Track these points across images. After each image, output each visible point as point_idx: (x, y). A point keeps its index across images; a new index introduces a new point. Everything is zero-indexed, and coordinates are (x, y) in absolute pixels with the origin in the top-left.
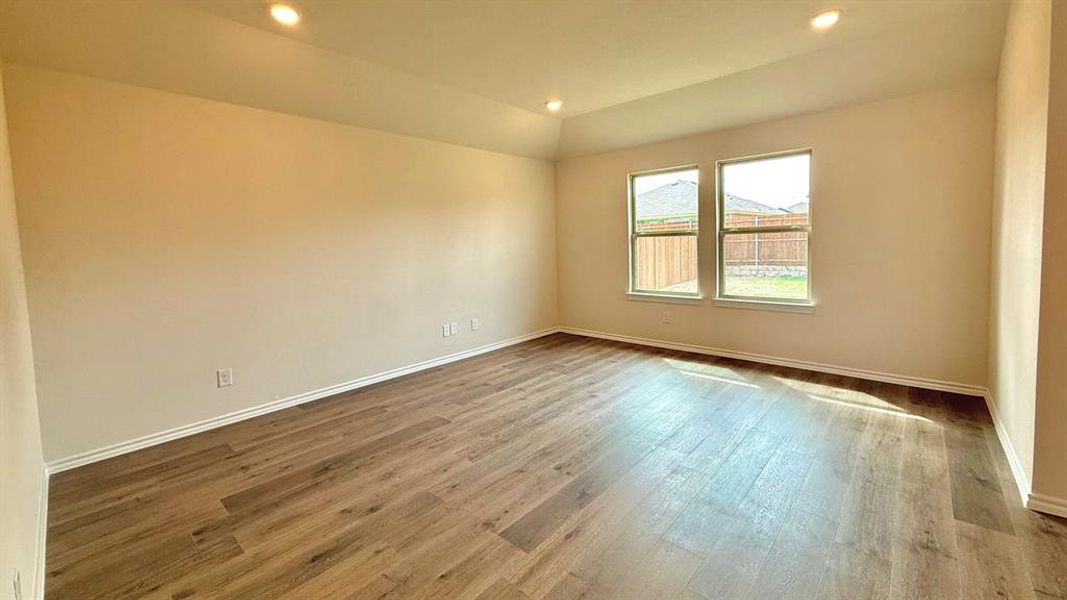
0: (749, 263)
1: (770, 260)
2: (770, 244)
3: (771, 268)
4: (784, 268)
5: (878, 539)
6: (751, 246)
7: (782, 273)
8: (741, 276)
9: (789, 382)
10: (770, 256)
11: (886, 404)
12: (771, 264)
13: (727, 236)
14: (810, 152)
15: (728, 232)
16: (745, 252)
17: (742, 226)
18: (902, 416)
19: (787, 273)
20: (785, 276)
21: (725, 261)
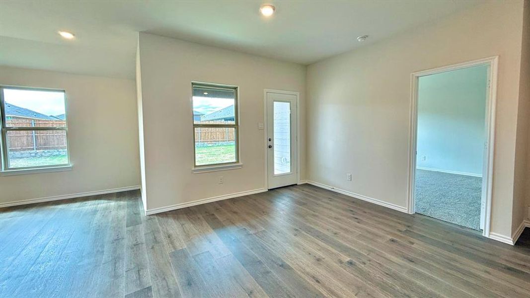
0: (29, 149)
1: (45, 146)
2: (44, 137)
3: (46, 151)
4: (56, 150)
5: (100, 246)
6: (29, 138)
7: (55, 153)
8: (21, 158)
9: (60, 207)
10: (45, 144)
11: (106, 201)
12: (45, 149)
13: (8, 132)
14: (64, 91)
15: (10, 129)
16: (25, 142)
17: (20, 126)
18: (113, 204)
19: (57, 153)
20: (57, 155)
21: (8, 149)
